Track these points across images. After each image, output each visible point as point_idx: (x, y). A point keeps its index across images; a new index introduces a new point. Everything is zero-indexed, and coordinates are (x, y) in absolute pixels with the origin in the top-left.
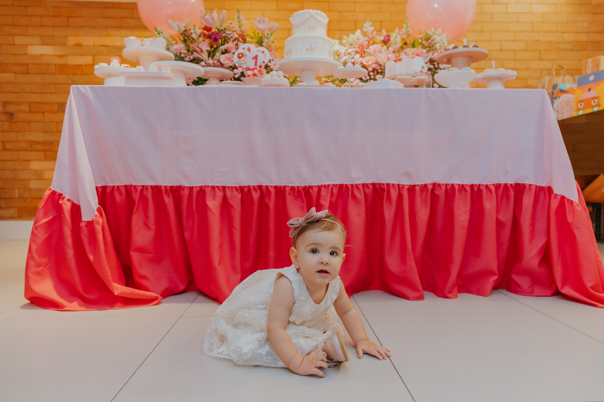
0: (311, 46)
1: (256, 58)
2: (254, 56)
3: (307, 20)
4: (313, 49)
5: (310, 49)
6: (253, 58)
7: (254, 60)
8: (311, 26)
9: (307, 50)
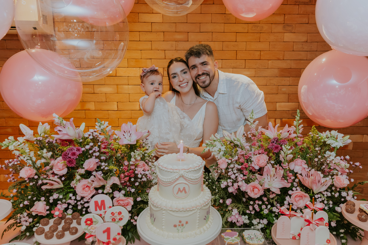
0: (180, 222)
1: (108, 231)
2: (105, 228)
3: (176, 181)
4: (183, 225)
5: (179, 225)
6: (104, 232)
7: (106, 233)
8: (181, 190)
9: (175, 226)
